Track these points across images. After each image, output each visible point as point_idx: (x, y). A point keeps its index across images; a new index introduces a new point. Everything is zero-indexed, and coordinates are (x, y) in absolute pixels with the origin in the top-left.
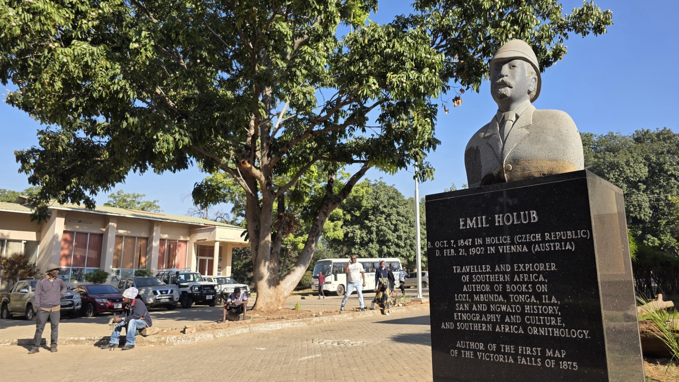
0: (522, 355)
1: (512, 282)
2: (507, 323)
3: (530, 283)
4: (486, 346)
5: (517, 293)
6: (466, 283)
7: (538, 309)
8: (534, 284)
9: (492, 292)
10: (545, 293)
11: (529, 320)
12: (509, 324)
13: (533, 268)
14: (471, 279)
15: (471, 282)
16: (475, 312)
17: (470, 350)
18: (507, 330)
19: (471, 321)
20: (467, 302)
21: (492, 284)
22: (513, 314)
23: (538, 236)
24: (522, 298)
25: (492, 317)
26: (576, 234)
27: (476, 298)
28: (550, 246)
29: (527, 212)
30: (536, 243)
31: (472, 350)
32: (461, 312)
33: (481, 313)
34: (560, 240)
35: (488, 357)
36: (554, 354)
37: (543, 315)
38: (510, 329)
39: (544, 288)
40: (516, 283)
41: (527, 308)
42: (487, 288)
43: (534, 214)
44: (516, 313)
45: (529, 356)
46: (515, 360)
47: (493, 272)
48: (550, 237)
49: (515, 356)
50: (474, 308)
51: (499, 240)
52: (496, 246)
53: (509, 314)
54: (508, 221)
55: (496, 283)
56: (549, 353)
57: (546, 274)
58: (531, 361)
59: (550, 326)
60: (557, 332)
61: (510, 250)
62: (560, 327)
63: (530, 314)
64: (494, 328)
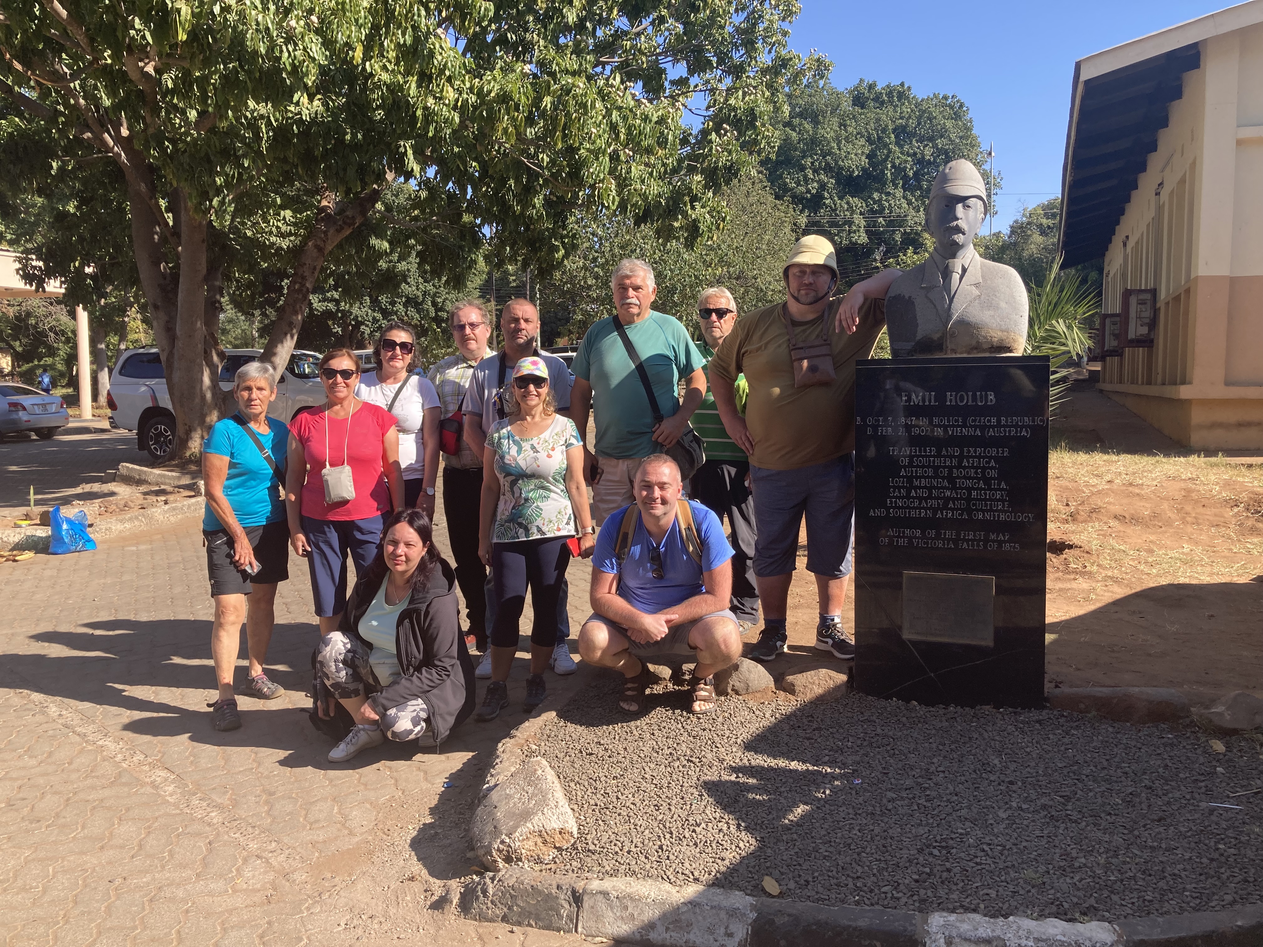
0: (964, 540)
1: (960, 466)
2: (951, 509)
3: (980, 468)
4: (923, 533)
5: (965, 477)
6: (905, 467)
7: (985, 494)
8: (984, 469)
9: (936, 476)
10: (994, 479)
11: (974, 505)
12: (952, 510)
13: (984, 452)
14: (911, 461)
15: (911, 465)
16: (913, 498)
17: (903, 537)
18: (950, 515)
19: (908, 507)
20: (903, 487)
21: (936, 468)
22: (957, 499)
23: (994, 420)
24: (969, 483)
25: (935, 503)
26: (1033, 421)
27: (916, 483)
28: (1005, 431)
29: (983, 393)
30: (990, 426)
31: (907, 537)
32: (896, 497)
33: (921, 499)
34: (1016, 426)
35: (925, 543)
36: (997, 537)
37: (990, 500)
38: (953, 515)
39: (993, 473)
40: (965, 468)
41: (974, 493)
42: (930, 472)
43: (991, 396)
44: (961, 499)
45: (971, 540)
46: (956, 544)
47: (939, 455)
48: (1006, 421)
49: (955, 542)
50: (913, 493)
51: (949, 421)
52: (945, 427)
53: (954, 500)
54: (962, 401)
55: (940, 467)
56: (993, 537)
57: (997, 459)
58: (973, 545)
59: (996, 511)
60: (1003, 517)
61: (961, 432)
62: (1006, 512)
63: (977, 499)
64: (935, 514)
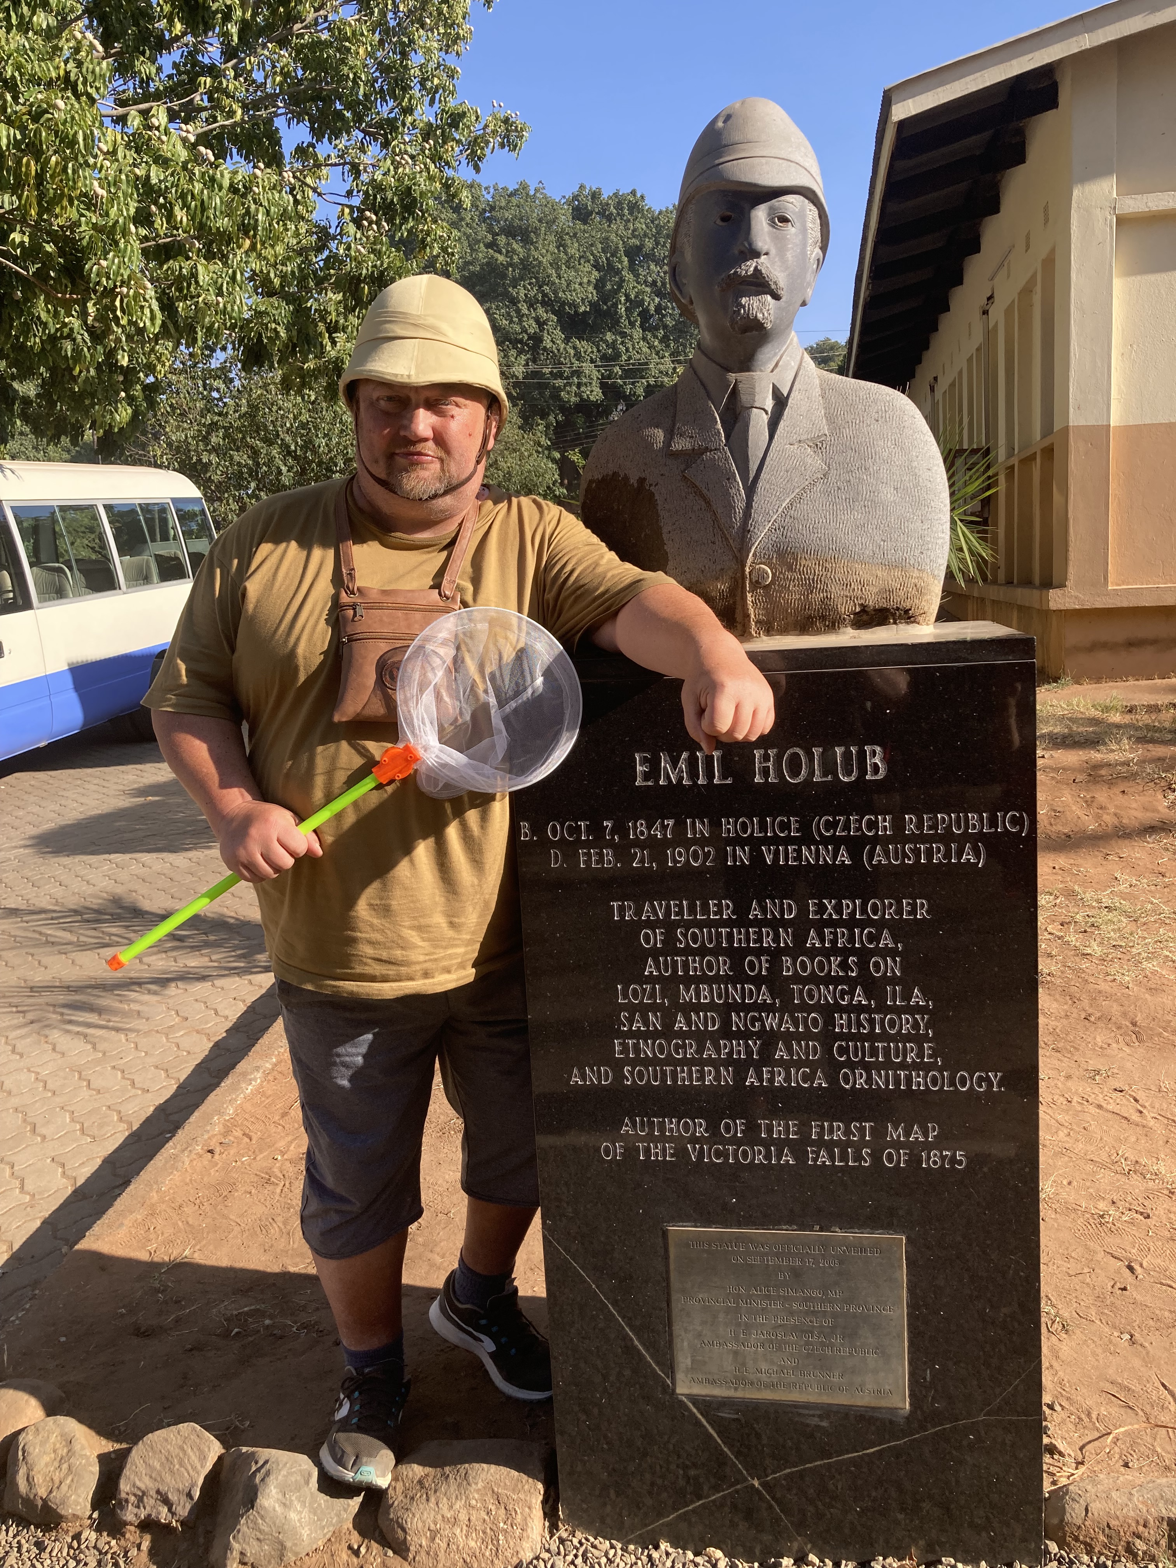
0: (820, 1143)
1: (799, 949)
2: (781, 1062)
3: (853, 951)
4: (713, 1127)
5: (814, 979)
6: (655, 953)
7: (872, 1022)
8: (864, 955)
9: (738, 977)
10: (894, 981)
11: (843, 1051)
12: (786, 1065)
13: (864, 911)
14: (670, 939)
15: (670, 947)
16: (682, 1035)
17: (663, 1139)
18: (779, 1080)
19: (670, 1061)
20: (654, 1007)
21: (736, 956)
22: (798, 1037)
23: (885, 823)
24: (826, 994)
25: (738, 1049)
26: (993, 823)
27: (687, 995)
28: (917, 852)
29: (853, 749)
30: (875, 841)
31: (671, 1139)
32: (637, 1035)
33: (701, 1037)
34: (947, 838)
35: (718, 1154)
36: (908, 1134)
37: (885, 1037)
38: (788, 1079)
39: (892, 967)
40: (812, 953)
41: (841, 1021)
42: (723, 966)
43: (876, 756)
44: (808, 1036)
45: (838, 1143)
46: (800, 1154)
47: (741, 920)
48: (920, 825)
49: (799, 1149)
50: (680, 1024)
51: (763, 827)
52: (755, 844)
53: (788, 1038)
54: (795, 773)
55: (749, 951)
56: (895, 1133)
57: (898, 928)
58: (844, 1157)
59: (903, 1066)
60: (919, 1081)
61: (799, 858)
62: (927, 1068)
63: (849, 1037)
64: (739, 1076)
